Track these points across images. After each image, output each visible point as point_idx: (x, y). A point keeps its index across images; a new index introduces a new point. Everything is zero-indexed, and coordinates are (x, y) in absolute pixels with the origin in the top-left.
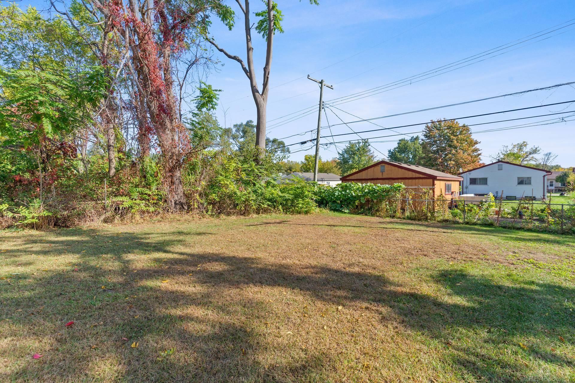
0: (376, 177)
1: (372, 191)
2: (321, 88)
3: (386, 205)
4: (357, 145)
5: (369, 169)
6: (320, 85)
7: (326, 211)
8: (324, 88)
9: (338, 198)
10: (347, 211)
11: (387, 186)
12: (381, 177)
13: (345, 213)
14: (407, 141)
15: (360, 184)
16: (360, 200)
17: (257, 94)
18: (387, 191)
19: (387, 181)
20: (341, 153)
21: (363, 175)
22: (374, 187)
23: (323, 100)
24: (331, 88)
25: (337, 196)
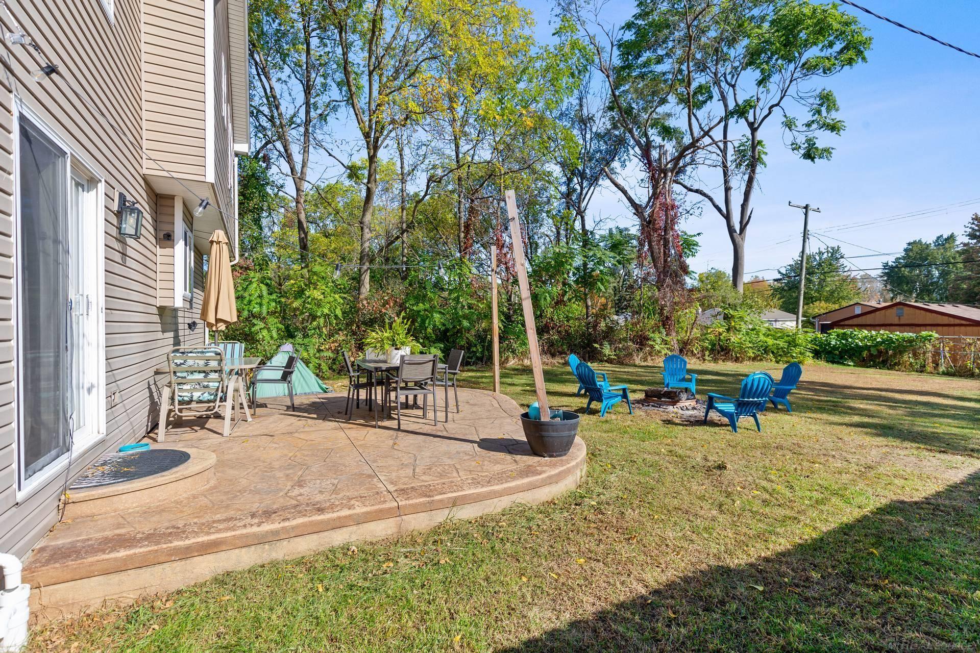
0: (889, 323)
1: (887, 340)
2: (806, 214)
3: (909, 357)
4: (818, 258)
5: (877, 313)
6: (804, 210)
7: (822, 363)
8: (810, 213)
9: (835, 348)
10: (851, 364)
11: (911, 335)
12: (897, 322)
13: (849, 365)
14: (928, 245)
15: (866, 332)
16: (869, 351)
17: (735, 234)
18: (910, 341)
19: (908, 328)
20: (784, 273)
21: (868, 319)
22: (891, 336)
23: (808, 228)
24: (818, 210)
25: (834, 346)
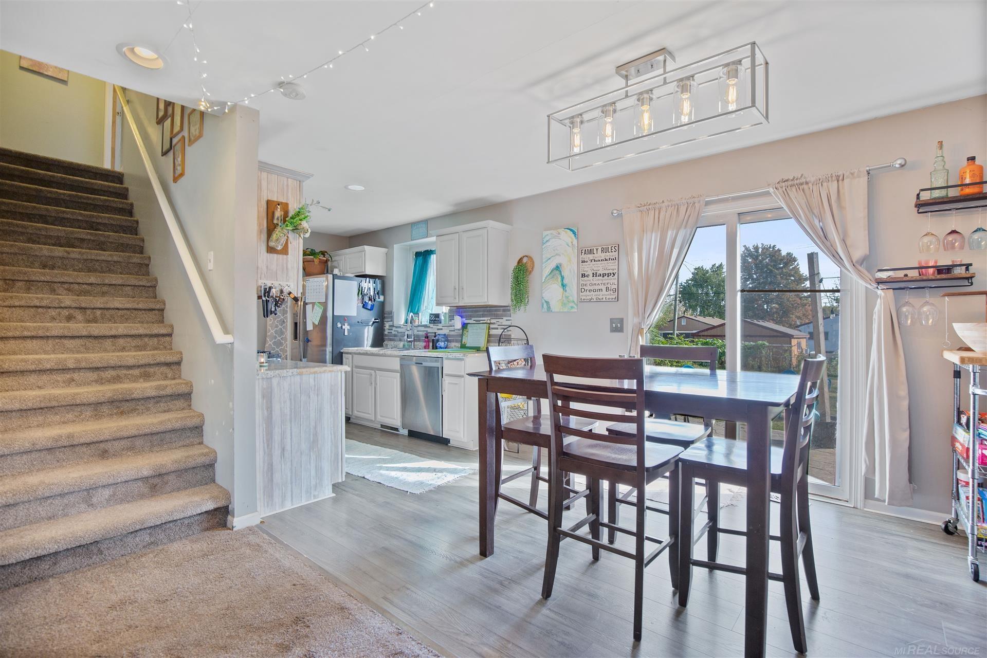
14: (708, 271)
